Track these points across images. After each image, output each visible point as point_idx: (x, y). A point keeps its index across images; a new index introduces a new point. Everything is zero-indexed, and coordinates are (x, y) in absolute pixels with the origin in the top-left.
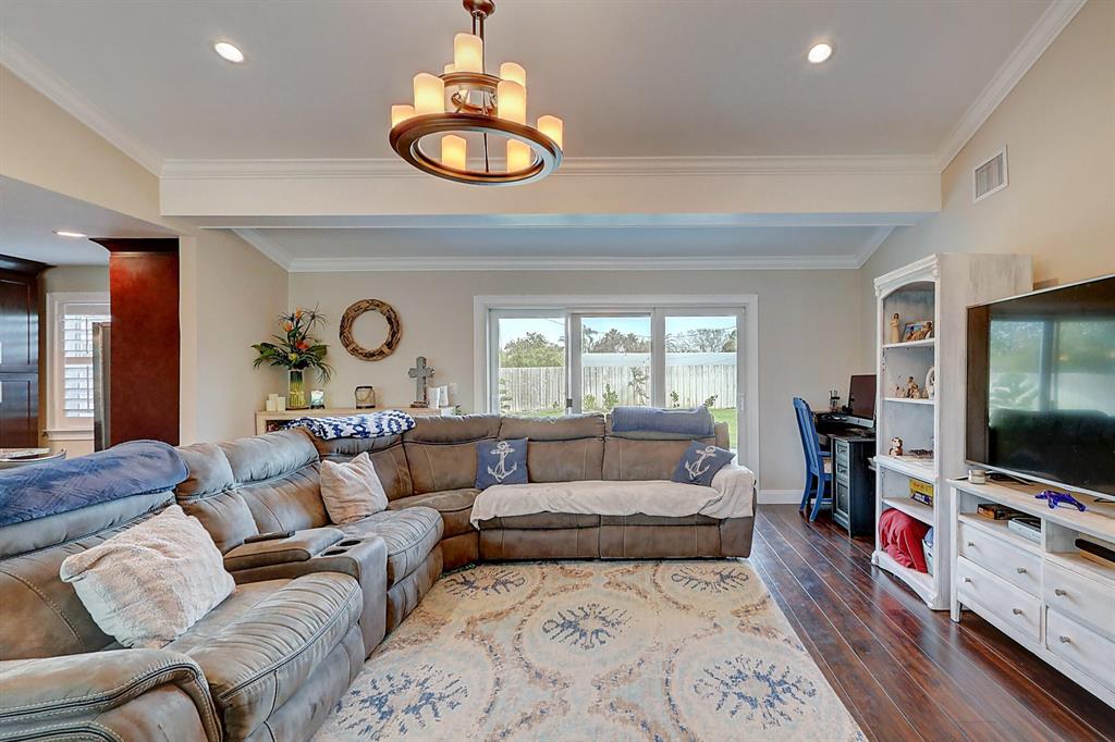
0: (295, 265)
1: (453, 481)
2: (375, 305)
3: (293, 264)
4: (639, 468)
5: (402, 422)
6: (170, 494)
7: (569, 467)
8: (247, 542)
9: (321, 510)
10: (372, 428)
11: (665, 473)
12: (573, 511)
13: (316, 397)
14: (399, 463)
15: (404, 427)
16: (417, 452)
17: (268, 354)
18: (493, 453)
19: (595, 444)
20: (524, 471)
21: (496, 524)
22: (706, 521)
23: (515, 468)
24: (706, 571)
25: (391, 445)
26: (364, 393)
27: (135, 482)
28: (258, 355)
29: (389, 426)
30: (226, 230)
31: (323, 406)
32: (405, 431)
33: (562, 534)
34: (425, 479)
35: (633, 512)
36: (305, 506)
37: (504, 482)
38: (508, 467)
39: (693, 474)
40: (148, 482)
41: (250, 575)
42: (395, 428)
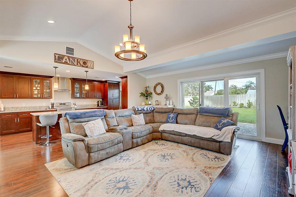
0: (148, 77)
1: (162, 121)
2: (159, 84)
3: (147, 77)
4: (204, 123)
5: (153, 108)
6: (104, 117)
7: (187, 121)
8: (114, 126)
9: (132, 123)
10: (145, 109)
11: (212, 126)
12: (179, 132)
13: (150, 103)
14: (151, 116)
15: (153, 109)
16: (155, 114)
17: (142, 94)
18: (170, 116)
19: (194, 116)
20: (175, 121)
21: (164, 131)
22: (214, 140)
23: (173, 120)
24: (212, 155)
25: (150, 113)
26: (157, 102)
27: (96, 115)
28: (140, 95)
29: (149, 108)
30: (134, 73)
31: (151, 104)
32: (153, 110)
33: (178, 137)
34: (156, 120)
35: (193, 134)
36: (128, 122)
37: (171, 123)
38: (172, 120)
39: (219, 127)
40: (98, 115)
41: (111, 131)
42: (151, 109)
